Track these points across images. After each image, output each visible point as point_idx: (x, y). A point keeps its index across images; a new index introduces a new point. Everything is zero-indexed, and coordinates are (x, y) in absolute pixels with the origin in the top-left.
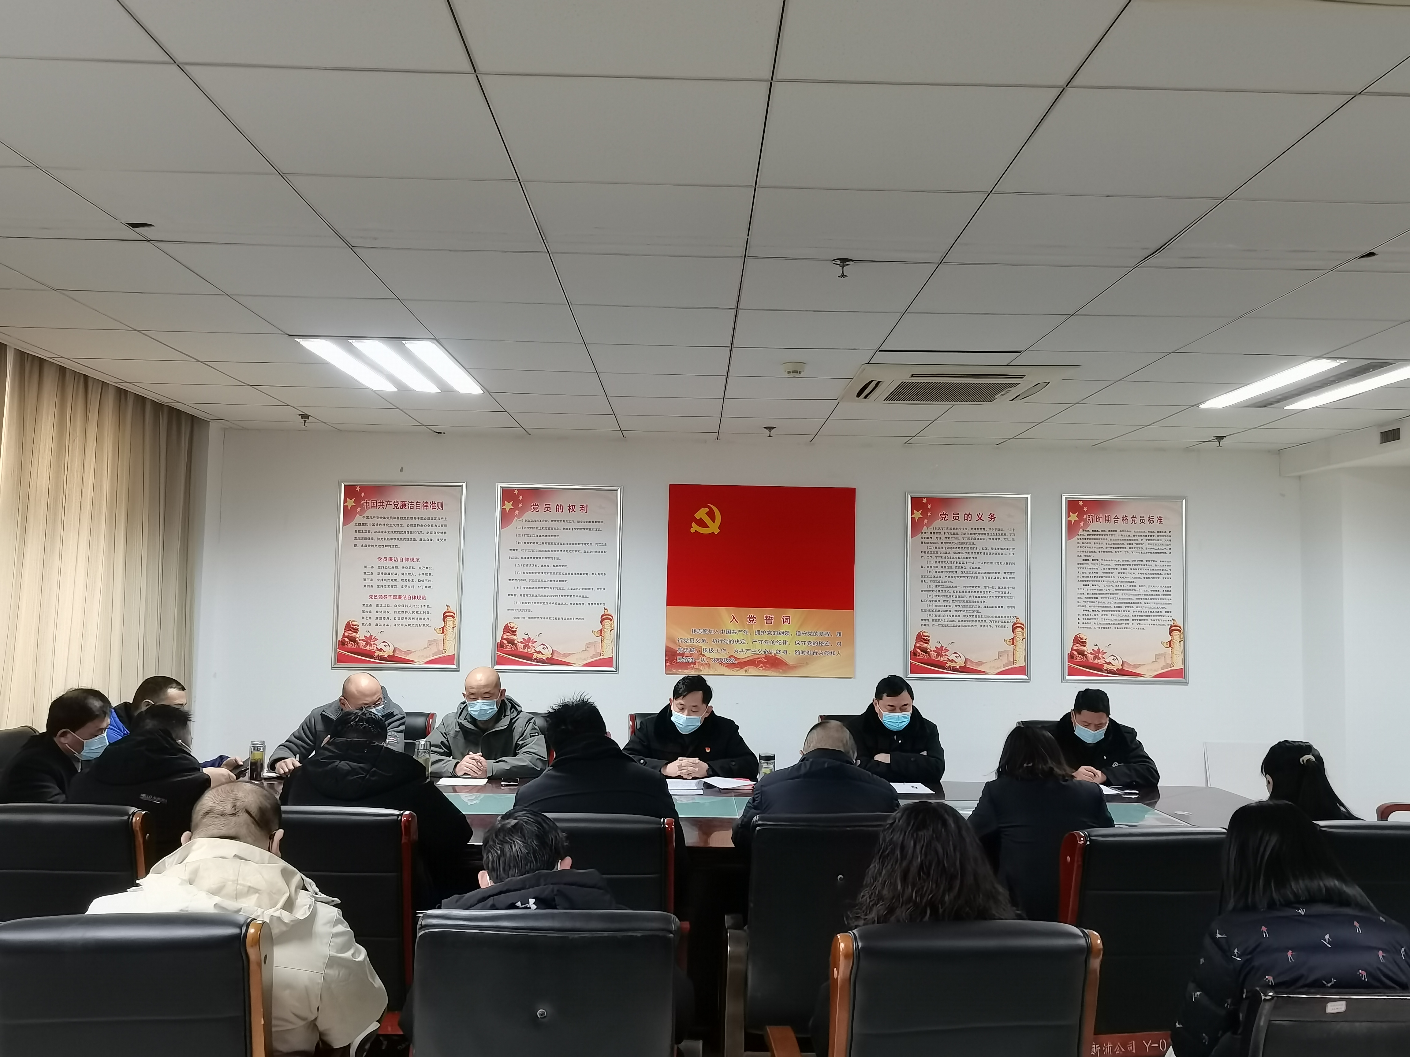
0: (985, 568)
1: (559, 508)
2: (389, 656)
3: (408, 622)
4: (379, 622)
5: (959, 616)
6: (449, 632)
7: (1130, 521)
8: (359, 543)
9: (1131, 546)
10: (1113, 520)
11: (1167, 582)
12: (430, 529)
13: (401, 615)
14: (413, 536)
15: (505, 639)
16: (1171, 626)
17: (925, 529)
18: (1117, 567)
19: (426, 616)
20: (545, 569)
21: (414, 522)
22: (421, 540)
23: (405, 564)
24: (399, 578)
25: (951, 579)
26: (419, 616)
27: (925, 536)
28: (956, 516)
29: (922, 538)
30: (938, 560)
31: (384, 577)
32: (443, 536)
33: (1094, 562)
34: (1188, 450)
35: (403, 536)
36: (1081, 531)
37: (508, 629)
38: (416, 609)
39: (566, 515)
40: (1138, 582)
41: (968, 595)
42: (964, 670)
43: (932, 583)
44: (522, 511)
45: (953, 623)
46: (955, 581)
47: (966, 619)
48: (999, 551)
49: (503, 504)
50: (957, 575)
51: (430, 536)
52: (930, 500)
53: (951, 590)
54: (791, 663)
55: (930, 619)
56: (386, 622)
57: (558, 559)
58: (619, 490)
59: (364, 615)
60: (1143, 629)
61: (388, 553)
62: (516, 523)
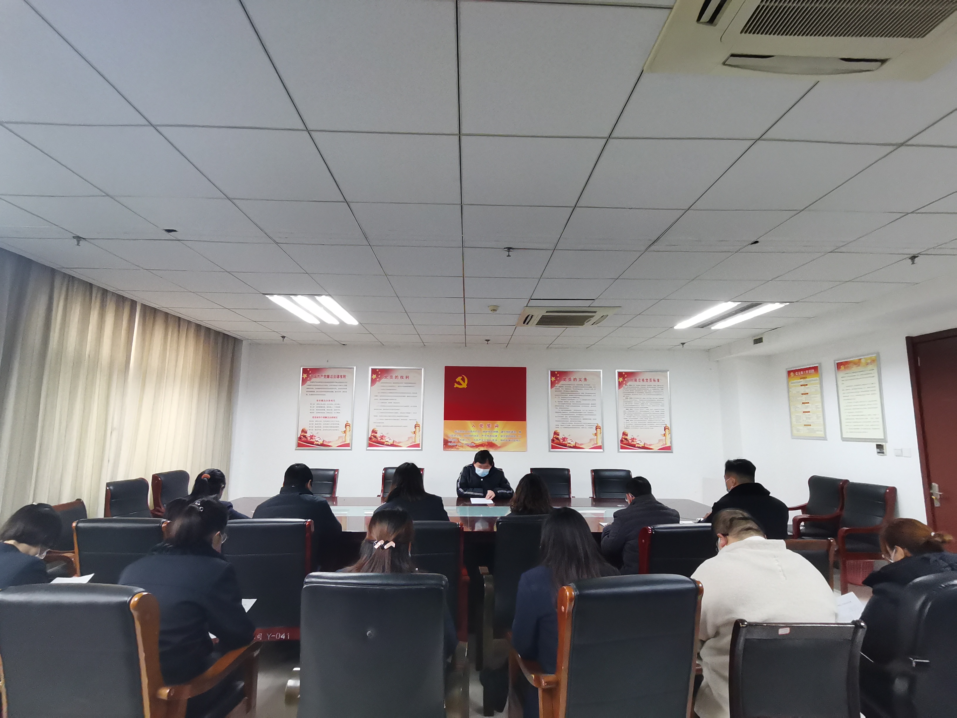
0: (583, 402)
1: (396, 377)
2: (321, 444)
3: (329, 428)
4: (316, 428)
5: (572, 423)
6: (348, 433)
7: (645, 380)
8: (308, 393)
9: (646, 392)
10: (638, 380)
11: (662, 408)
12: (340, 387)
13: (327, 426)
14: (333, 390)
15: (373, 436)
16: (665, 427)
17: (556, 385)
18: (640, 401)
19: (338, 426)
20: (390, 404)
21: (333, 384)
22: (336, 392)
23: (328, 402)
24: (326, 409)
25: (568, 407)
26: (335, 426)
27: (556, 388)
28: (570, 379)
29: (556, 389)
30: (563, 399)
31: (319, 408)
32: (345, 390)
33: (631, 399)
34: (669, 350)
35: (327, 390)
36: (624, 386)
37: (374, 431)
38: (332, 423)
39: (400, 380)
40: (650, 408)
41: (575, 414)
42: (575, 447)
43: (560, 409)
44: (380, 379)
45: (569, 427)
46: (570, 408)
47: (575, 424)
48: (589, 395)
49: (372, 376)
50: (571, 405)
51: (340, 390)
52: (559, 372)
53: (568, 412)
54: (499, 445)
55: (559, 424)
56: (320, 428)
57: (396, 400)
58: (423, 369)
59: (310, 426)
60: (653, 428)
61: (321, 398)
62: (377, 384)
